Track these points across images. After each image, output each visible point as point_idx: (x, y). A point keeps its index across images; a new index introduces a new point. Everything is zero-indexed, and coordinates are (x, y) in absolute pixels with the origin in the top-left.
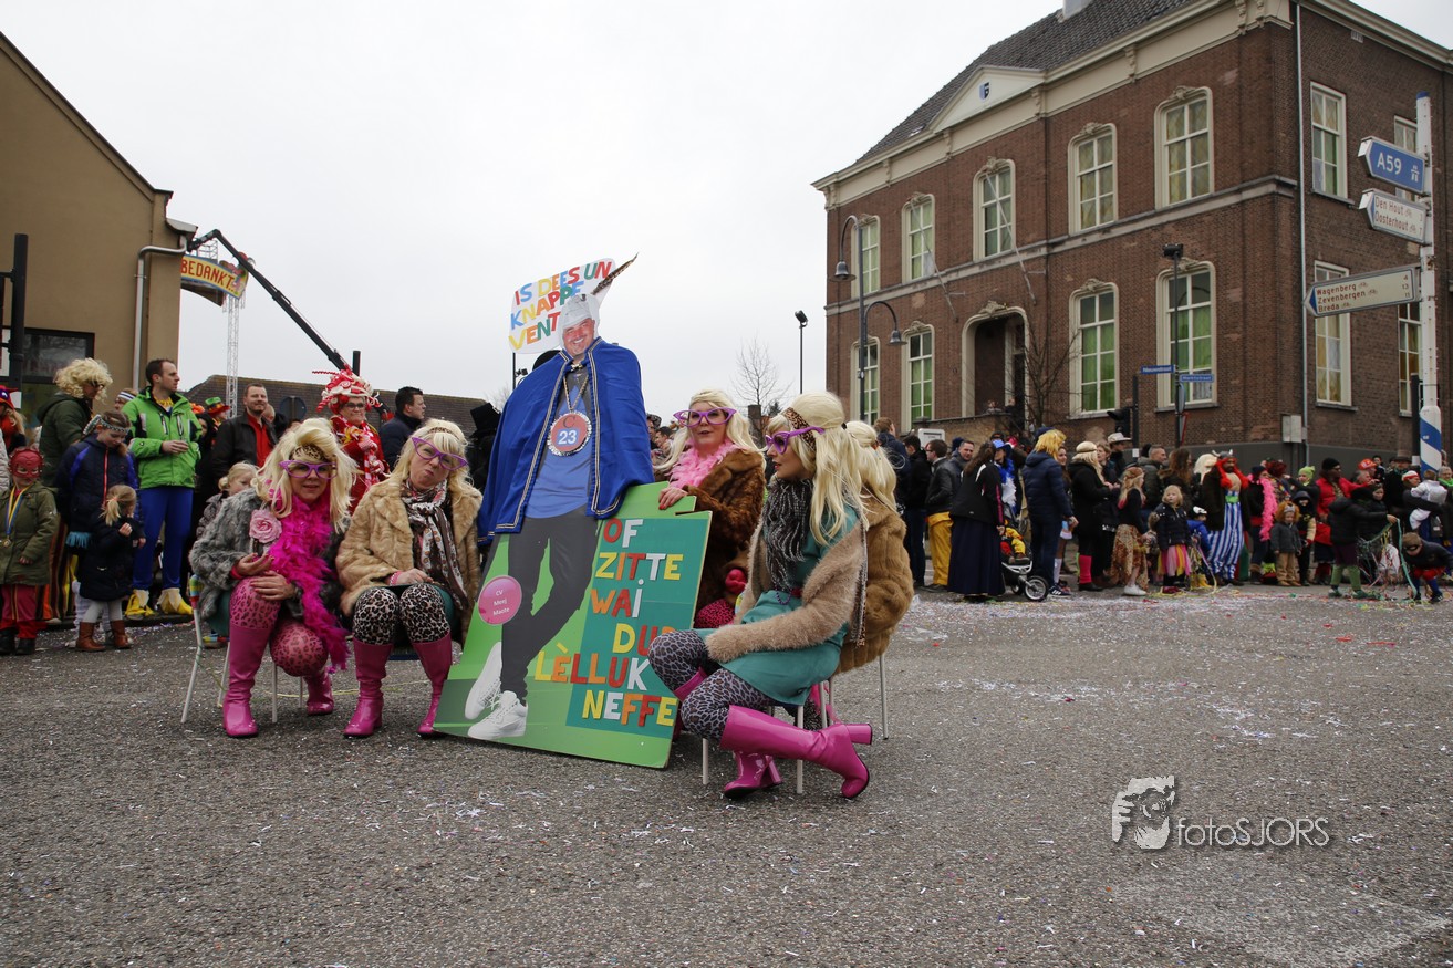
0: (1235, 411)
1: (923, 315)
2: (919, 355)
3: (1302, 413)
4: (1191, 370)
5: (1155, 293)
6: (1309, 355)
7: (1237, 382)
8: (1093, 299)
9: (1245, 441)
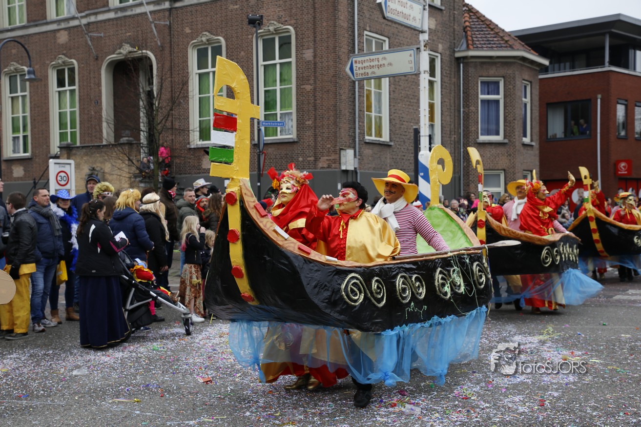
0: (309, 146)
1: (67, 50)
2: (64, 86)
3: (354, 148)
4: (278, 111)
5: (252, 49)
6: (359, 103)
7: (310, 122)
8: (207, 49)
9: (315, 168)
